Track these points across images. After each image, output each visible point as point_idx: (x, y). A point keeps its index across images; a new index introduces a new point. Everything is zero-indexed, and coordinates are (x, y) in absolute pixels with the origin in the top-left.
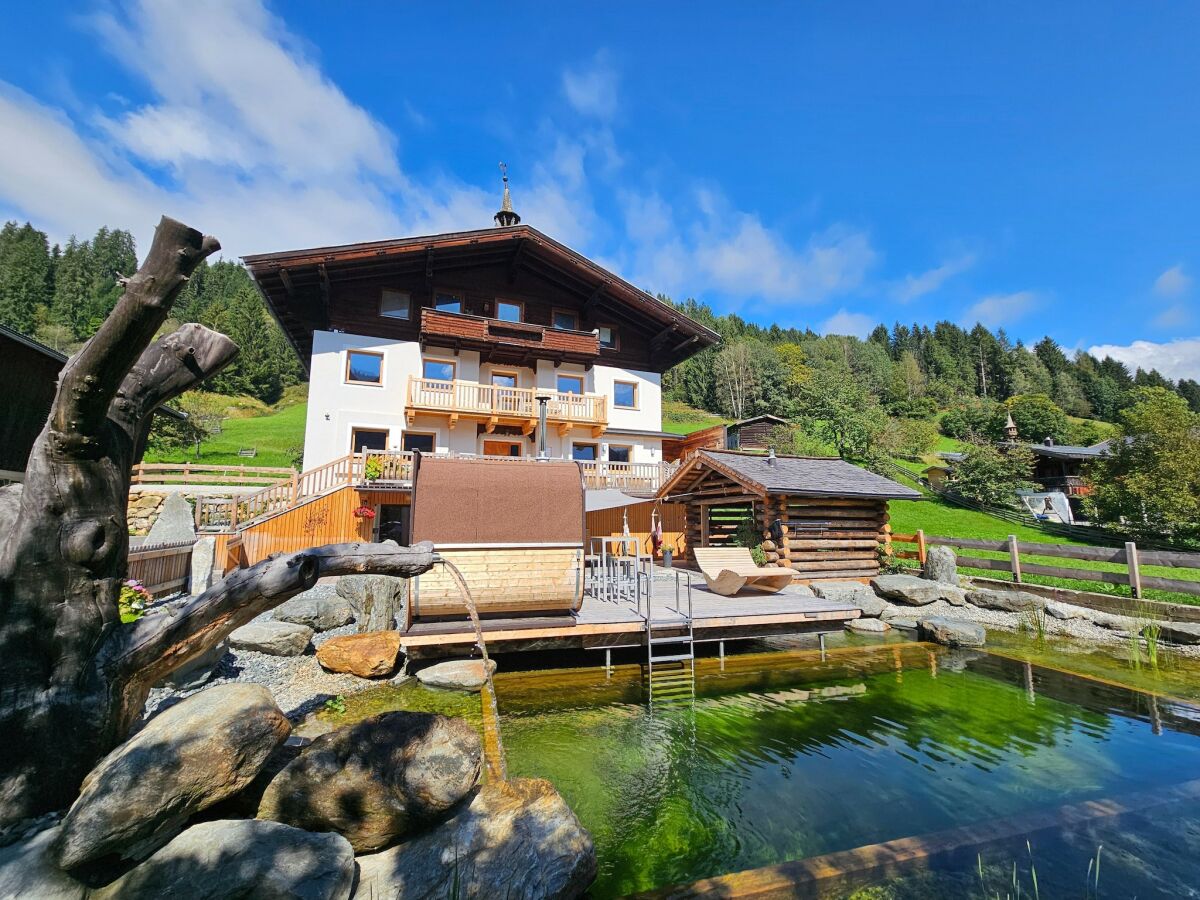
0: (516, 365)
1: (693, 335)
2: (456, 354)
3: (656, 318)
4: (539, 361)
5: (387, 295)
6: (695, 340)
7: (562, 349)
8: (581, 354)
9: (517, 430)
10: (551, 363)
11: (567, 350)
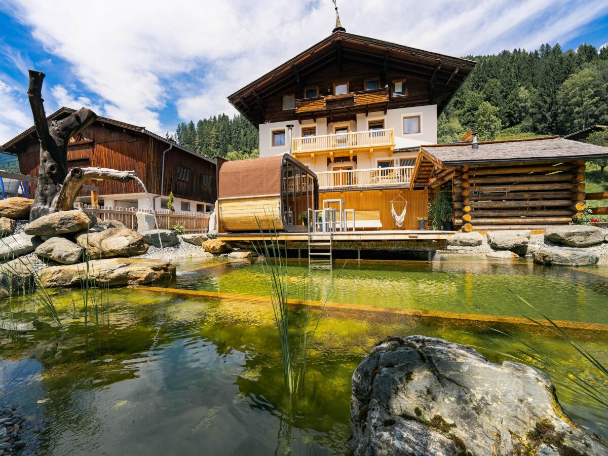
0: (346, 121)
1: (454, 69)
2: (315, 121)
3: (428, 64)
4: (358, 115)
5: (286, 98)
6: (457, 72)
7: (365, 104)
8: (378, 103)
9: (346, 159)
10: (363, 115)
11: (369, 103)
